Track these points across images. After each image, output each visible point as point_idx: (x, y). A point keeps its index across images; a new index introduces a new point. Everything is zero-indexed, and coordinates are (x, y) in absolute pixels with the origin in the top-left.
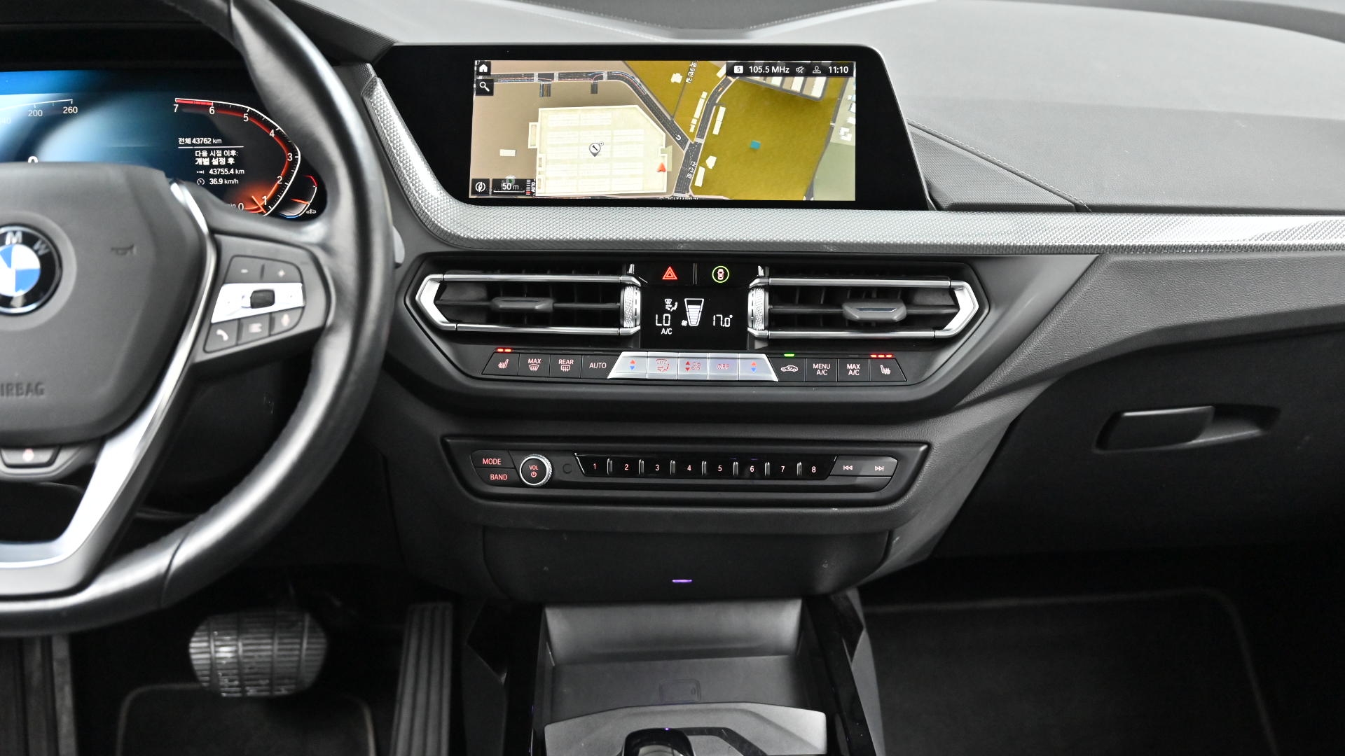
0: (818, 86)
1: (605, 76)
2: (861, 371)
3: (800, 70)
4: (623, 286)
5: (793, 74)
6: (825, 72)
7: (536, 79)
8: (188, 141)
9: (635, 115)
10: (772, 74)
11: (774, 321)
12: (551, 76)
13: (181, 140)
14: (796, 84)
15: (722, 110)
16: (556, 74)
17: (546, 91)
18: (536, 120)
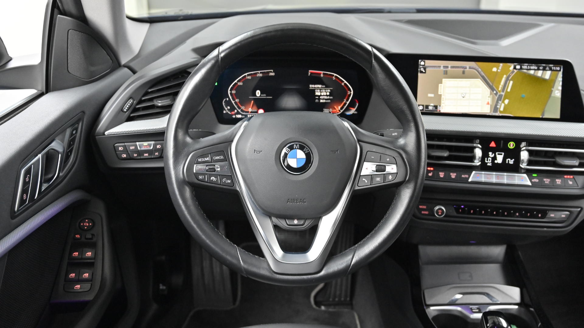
0: (548, 75)
1: (468, 67)
2: (561, 182)
3: (541, 68)
4: (475, 147)
5: (538, 69)
6: (551, 69)
7: (442, 68)
8: (313, 86)
9: (479, 83)
10: (530, 69)
12: (447, 67)
13: (310, 86)
14: (540, 73)
15: (511, 82)
16: (450, 66)
17: (446, 73)
18: (441, 83)
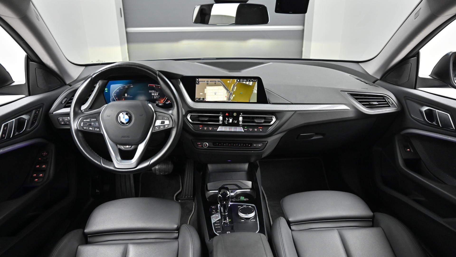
0: (251, 83)
1: (217, 81)
2: (257, 130)
3: (248, 80)
4: (220, 116)
5: (247, 81)
6: (252, 81)
7: (206, 82)
8: (151, 91)
9: (222, 88)
10: (244, 81)
11: (243, 122)
12: (208, 81)
13: (149, 91)
14: (248, 83)
15: (236, 87)
16: (209, 81)
17: (208, 84)
18: (206, 88)
